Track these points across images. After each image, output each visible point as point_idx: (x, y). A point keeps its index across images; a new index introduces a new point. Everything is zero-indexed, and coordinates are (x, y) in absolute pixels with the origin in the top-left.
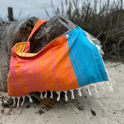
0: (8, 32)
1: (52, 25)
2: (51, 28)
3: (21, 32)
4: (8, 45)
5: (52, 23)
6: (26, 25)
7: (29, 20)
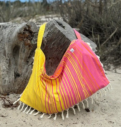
0: (6, 37)
1: (49, 30)
2: (47, 33)
3: (18, 37)
4: (6, 49)
5: (49, 28)
6: (23, 30)
7: (26, 25)
